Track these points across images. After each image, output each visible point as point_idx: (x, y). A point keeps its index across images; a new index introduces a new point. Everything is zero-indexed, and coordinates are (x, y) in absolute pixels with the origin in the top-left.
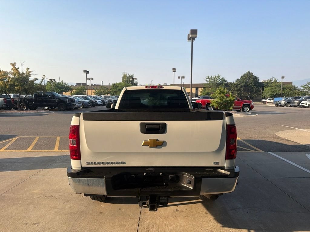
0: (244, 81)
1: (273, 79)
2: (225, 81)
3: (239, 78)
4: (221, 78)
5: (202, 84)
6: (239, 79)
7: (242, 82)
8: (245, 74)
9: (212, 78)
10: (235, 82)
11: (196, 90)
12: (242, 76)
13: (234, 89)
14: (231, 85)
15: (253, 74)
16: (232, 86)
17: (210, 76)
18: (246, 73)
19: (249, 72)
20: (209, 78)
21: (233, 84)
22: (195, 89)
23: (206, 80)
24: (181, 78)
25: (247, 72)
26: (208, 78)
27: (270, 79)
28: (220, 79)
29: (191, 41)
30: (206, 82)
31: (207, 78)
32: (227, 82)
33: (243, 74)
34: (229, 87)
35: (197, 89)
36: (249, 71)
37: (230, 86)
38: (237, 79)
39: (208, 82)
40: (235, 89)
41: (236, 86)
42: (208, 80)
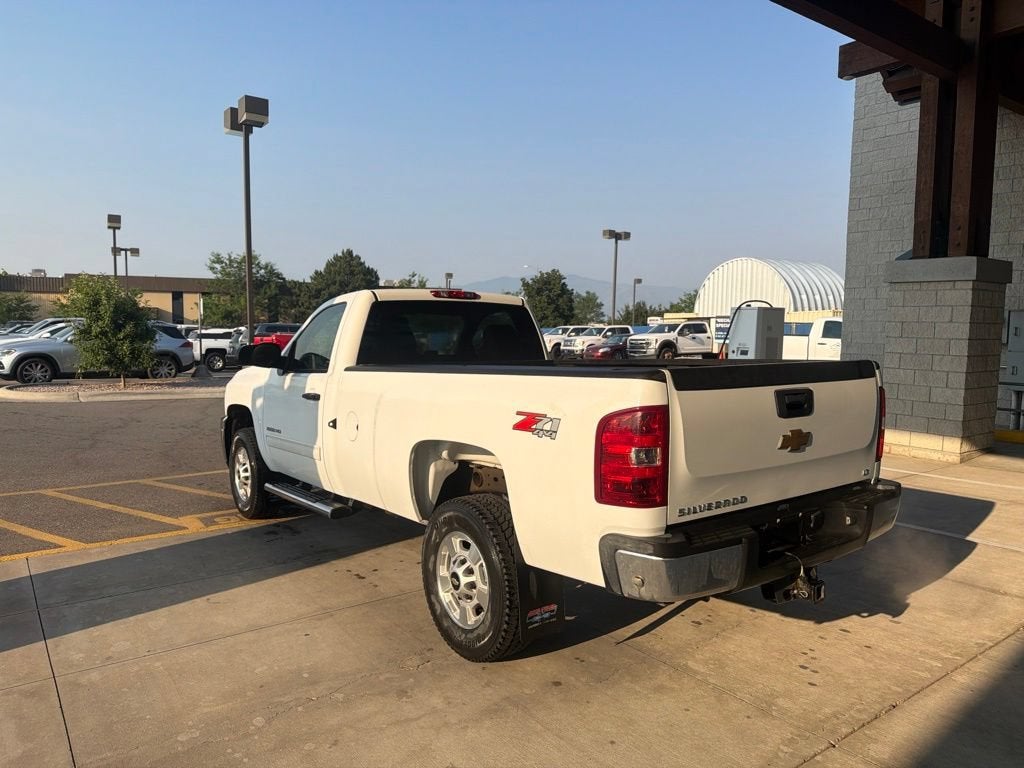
0: (338, 278)
1: (416, 278)
2: (278, 276)
3: (322, 268)
4: (263, 263)
5: (199, 281)
6: (322, 270)
7: (330, 282)
8: (336, 258)
9: (231, 261)
10: (308, 280)
11: (174, 299)
12: (329, 265)
13: (307, 304)
14: (296, 290)
15: (362, 260)
16: (301, 291)
17: (225, 256)
18: (340, 254)
19: (350, 253)
20: (222, 262)
21: (304, 288)
22: (170, 295)
23: (212, 269)
24: (123, 253)
25: (343, 253)
26: (218, 260)
27: (408, 278)
28: (261, 268)
29: (242, 133)
30: (211, 275)
31: (214, 262)
32: (284, 279)
33: (330, 257)
34: (291, 294)
35: (177, 297)
36: (348, 250)
37: (293, 291)
38: (316, 272)
39: (219, 276)
40: (310, 303)
41: (313, 292)
42: (218, 266)
